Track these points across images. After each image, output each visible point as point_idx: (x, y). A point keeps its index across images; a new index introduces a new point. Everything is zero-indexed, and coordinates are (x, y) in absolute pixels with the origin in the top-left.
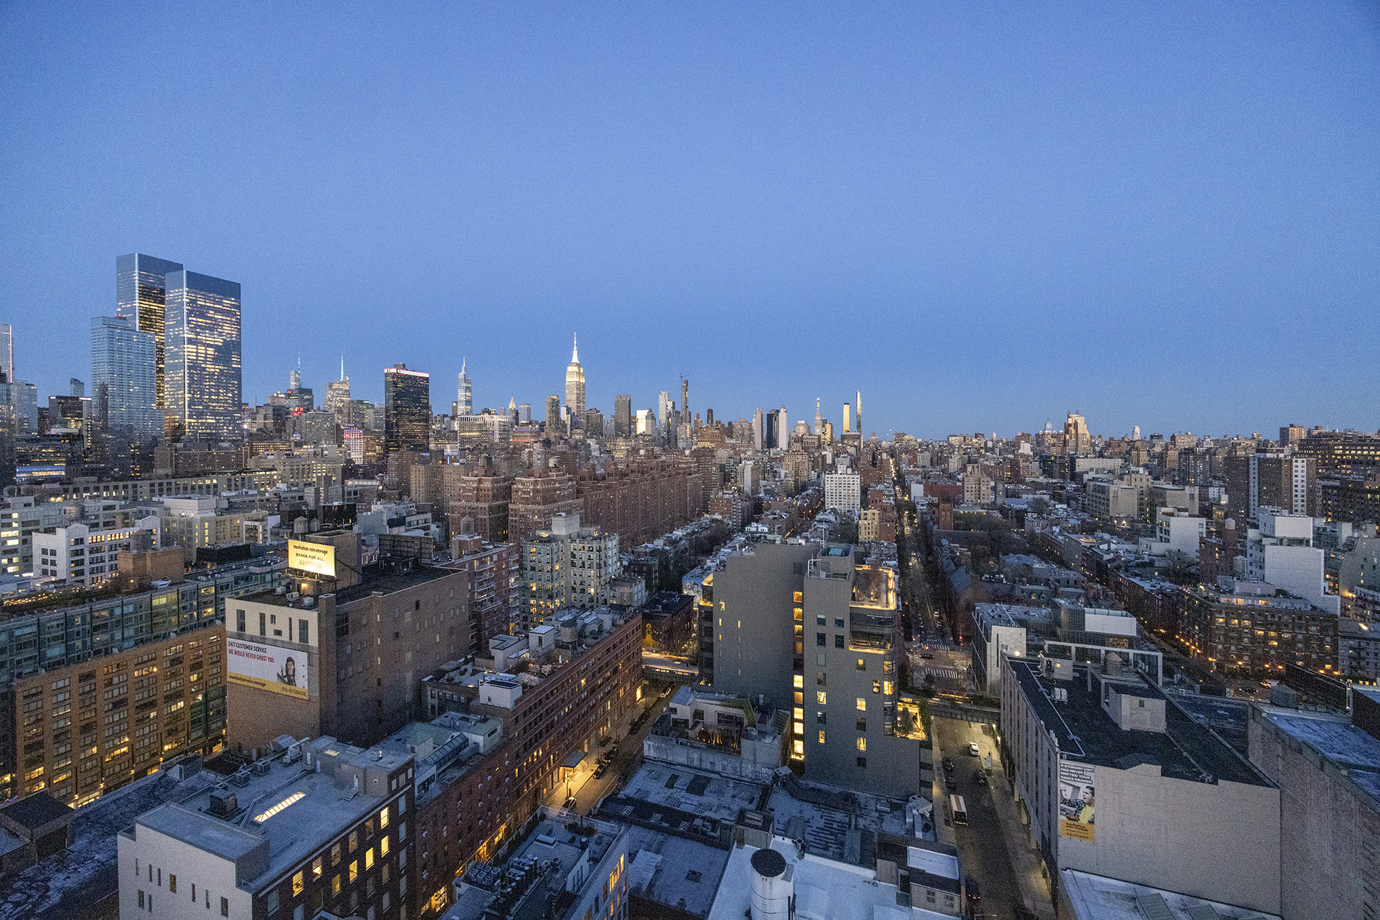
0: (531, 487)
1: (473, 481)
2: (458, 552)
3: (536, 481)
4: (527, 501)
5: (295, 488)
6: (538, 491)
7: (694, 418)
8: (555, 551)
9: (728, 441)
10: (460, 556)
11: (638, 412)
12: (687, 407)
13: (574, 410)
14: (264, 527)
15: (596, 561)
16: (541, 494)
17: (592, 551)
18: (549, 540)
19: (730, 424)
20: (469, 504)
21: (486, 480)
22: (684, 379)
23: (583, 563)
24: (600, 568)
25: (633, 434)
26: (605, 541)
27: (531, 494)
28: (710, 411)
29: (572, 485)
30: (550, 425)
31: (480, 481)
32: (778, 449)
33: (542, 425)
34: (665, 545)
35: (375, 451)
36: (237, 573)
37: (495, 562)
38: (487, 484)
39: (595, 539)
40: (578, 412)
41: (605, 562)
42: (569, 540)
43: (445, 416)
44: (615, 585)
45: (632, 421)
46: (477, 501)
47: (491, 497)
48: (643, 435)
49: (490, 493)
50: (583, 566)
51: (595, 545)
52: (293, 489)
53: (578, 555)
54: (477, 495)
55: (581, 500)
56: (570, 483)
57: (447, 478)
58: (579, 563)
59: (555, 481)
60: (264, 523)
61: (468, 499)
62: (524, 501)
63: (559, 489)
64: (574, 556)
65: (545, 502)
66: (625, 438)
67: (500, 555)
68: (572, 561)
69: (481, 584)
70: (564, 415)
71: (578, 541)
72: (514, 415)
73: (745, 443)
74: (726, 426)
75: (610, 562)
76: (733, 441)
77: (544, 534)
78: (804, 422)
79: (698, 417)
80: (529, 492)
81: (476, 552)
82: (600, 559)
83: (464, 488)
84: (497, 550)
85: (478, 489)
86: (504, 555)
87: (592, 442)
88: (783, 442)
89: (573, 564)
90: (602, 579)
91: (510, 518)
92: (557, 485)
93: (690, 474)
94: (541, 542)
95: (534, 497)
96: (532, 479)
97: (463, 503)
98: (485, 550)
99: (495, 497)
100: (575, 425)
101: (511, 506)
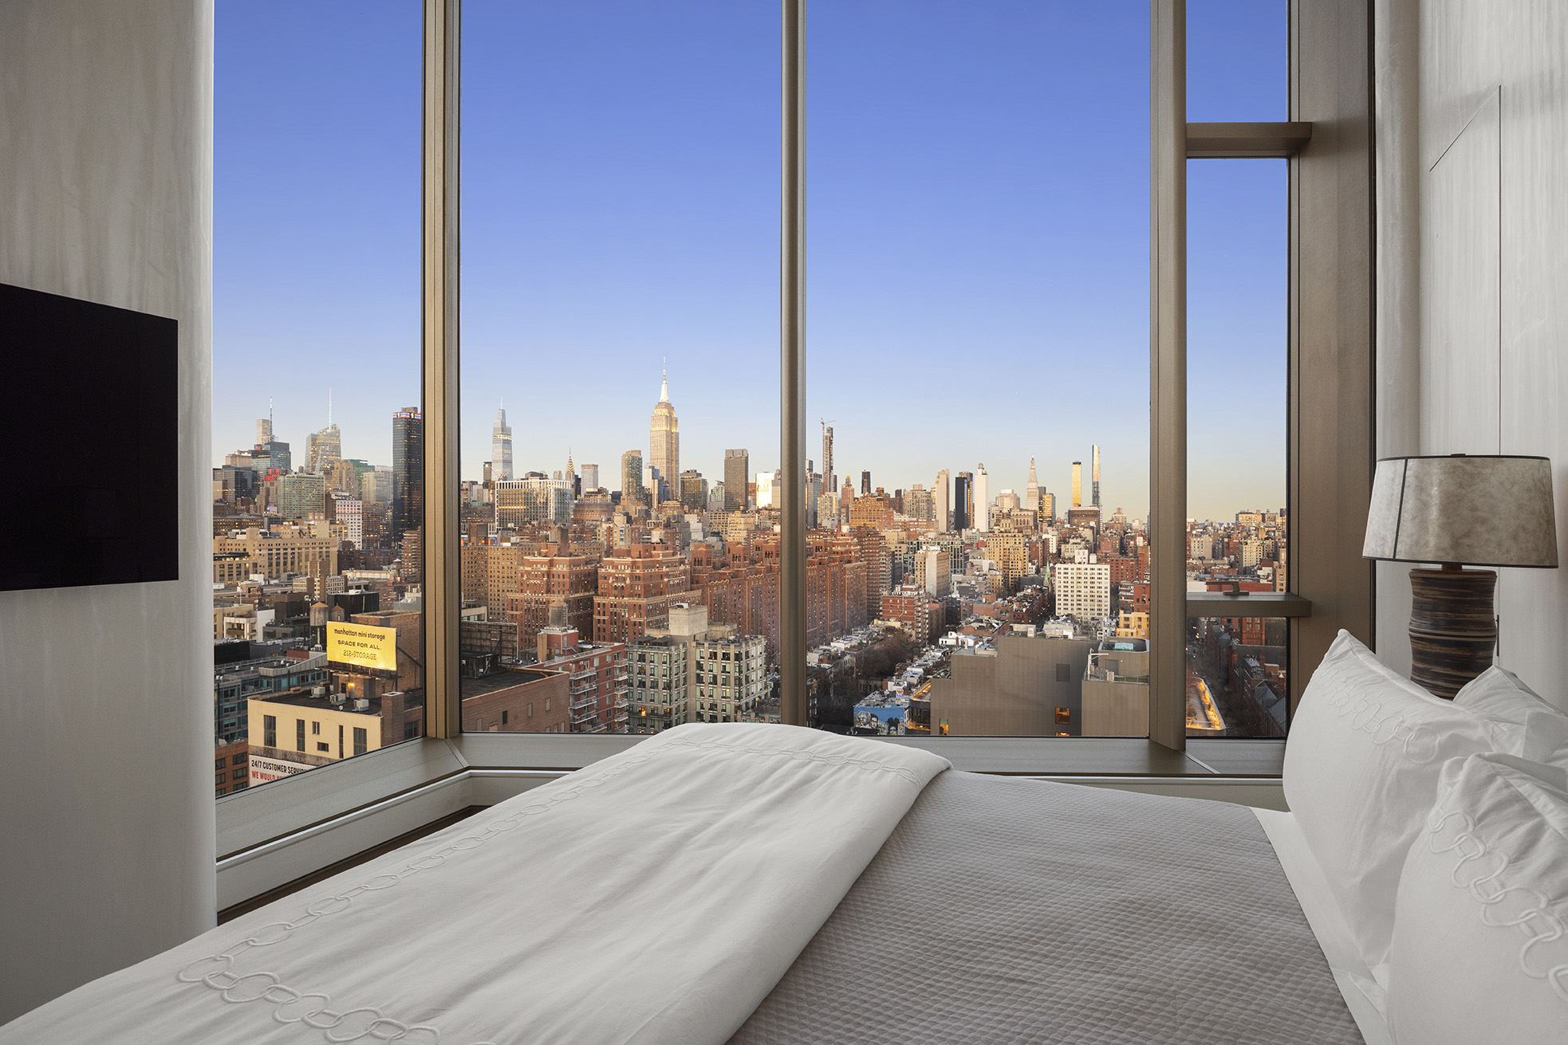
0: (628, 571)
1: (542, 564)
2: (546, 652)
3: (634, 563)
4: (621, 592)
5: (276, 581)
6: (638, 578)
7: (841, 483)
8: (674, 658)
9: (897, 517)
10: (550, 657)
11: (759, 476)
12: (831, 468)
13: (663, 473)
14: (252, 625)
15: (734, 674)
16: (641, 582)
17: (729, 659)
18: (667, 642)
19: (898, 492)
20: (535, 597)
21: (560, 562)
22: (826, 426)
23: (715, 677)
24: (740, 685)
25: (752, 508)
26: (747, 644)
27: (628, 582)
28: (866, 476)
29: (685, 572)
30: (629, 494)
31: (551, 564)
32: (974, 531)
33: (616, 497)
34: (821, 661)
35: (378, 532)
36: (244, 675)
37: (597, 668)
38: (561, 568)
39: (730, 642)
40: (667, 475)
41: (747, 677)
42: (694, 644)
43: (476, 483)
44: (762, 711)
45: (750, 490)
46: (548, 591)
47: (567, 586)
48: (769, 509)
49: (567, 580)
50: (715, 682)
51: (732, 651)
52: (272, 582)
53: (706, 666)
54: (548, 583)
55: (698, 593)
56: (682, 567)
57: (492, 566)
58: (707, 677)
59: (661, 563)
60: (252, 620)
61: (535, 589)
62: (616, 592)
63: (667, 575)
64: (700, 666)
65: (648, 593)
66: (744, 512)
67: (602, 657)
68: (698, 675)
69: (577, 698)
70: (647, 481)
71: (706, 645)
72: (573, 481)
73: (923, 521)
74: (893, 496)
75: (753, 677)
76: (905, 518)
77: (657, 634)
78: (1009, 491)
79: (848, 484)
80: (624, 579)
81: (571, 652)
82: (740, 672)
83: (528, 573)
84: (596, 652)
85: (549, 574)
86: (608, 659)
87: (692, 519)
88: (980, 522)
89: (699, 679)
90: (743, 702)
91: (596, 617)
92: (665, 569)
93: (849, 562)
94: (655, 644)
95: (632, 586)
96: (630, 559)
97: (528, 595)
98: (582, 650)
99: (575, 586)
100: (664, 495)
101: (597, 600)
